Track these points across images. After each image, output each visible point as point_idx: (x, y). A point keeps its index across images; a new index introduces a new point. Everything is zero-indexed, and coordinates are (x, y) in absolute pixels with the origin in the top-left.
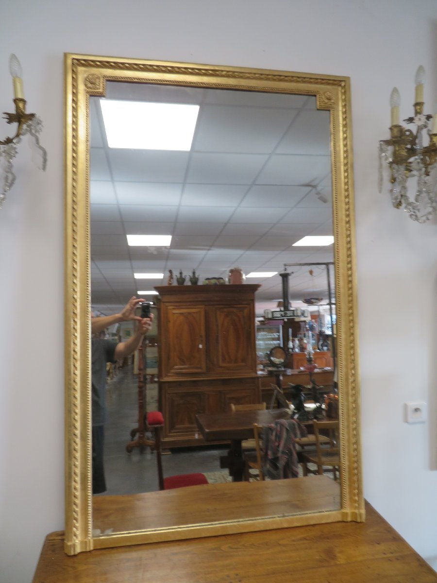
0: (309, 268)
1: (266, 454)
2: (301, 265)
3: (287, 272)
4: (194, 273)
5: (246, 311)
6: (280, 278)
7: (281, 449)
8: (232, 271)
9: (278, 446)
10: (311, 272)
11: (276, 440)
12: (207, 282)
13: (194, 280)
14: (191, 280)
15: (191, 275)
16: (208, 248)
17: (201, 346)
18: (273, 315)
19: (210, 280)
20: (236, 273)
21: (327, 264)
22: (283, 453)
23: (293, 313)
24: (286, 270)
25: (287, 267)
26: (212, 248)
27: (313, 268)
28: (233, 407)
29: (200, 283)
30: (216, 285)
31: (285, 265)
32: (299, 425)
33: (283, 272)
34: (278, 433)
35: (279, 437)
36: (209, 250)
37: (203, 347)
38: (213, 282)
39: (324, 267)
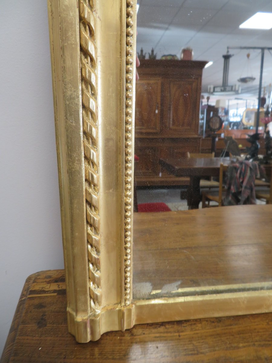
0: (246, 52)
1: (229, 188)
2: (242, 48)
4: (153, 51)
5: (194, 84)
6: (222, 60)
7: (244, 184)
8: (184, 50)
9: (242, 182)
10: (248, 56)
11: (240, 177)
12: (164, 58)
13: (153, 57)
14: (150, 56)
15: (150, 52)
17: (157, 112)
18: (214, 89)
19: (166, 57)
20: (187, 52)
21: (263, 49)
22: (246, 188)
24: (228, 52)
25: (229, 50)
27: (251, 52)
28: (189, 155)
29: (158, 57)
30: (171, 61)
31: (228, 48)
32: (259, 166)
33: (226, 54)
34: (243, 171)
35: (243, 175)
36: (167, 29)
37: (158, 112)
38: (169, 58)
39: (260, 51)
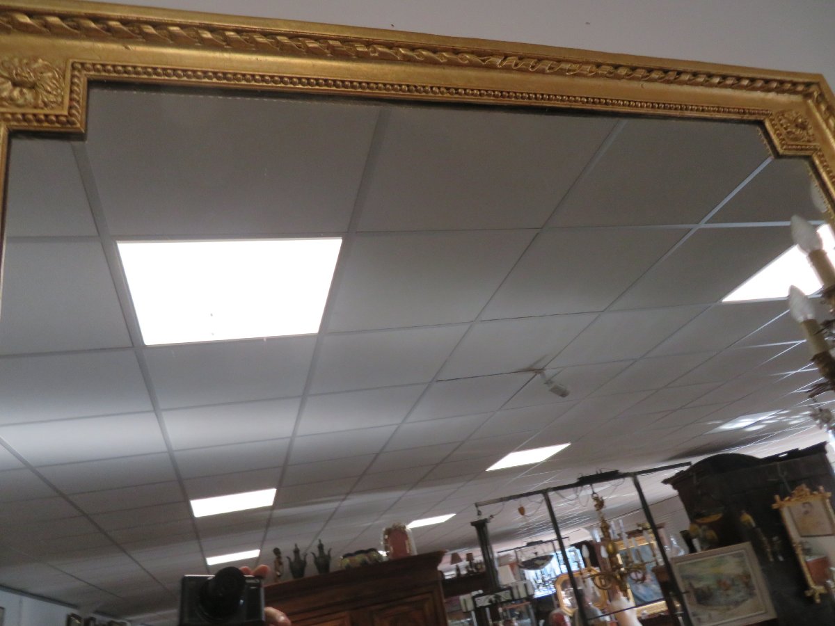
0: (515, 504)
2: (502, 500)
3: (483, 517)
4: (321, 548)
5: (428, 607)
6: (474, 531)
8: (388, 532)
10: (522, 511)
12: (347, 560)
13: (323, 560)
14: (316, 560)
15: (316, 550)
16: (342, 497)
18: (475, 603)
19: (353, 558)
20: (396, 535)
21: (544, 492)
23: (512, 594)
24: (479, 513)
25: (480, 508)
26: (349, 497)
27: (524, 502)
30: (364, 563)
31: (477, 505)
33: (476, 518)
38: (359, 558)
39: (540, 497)
